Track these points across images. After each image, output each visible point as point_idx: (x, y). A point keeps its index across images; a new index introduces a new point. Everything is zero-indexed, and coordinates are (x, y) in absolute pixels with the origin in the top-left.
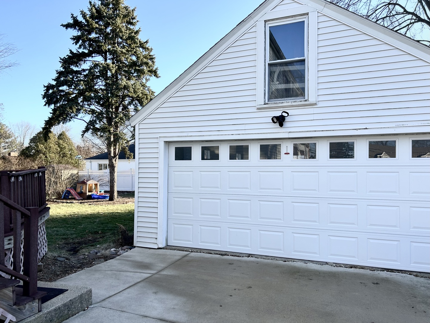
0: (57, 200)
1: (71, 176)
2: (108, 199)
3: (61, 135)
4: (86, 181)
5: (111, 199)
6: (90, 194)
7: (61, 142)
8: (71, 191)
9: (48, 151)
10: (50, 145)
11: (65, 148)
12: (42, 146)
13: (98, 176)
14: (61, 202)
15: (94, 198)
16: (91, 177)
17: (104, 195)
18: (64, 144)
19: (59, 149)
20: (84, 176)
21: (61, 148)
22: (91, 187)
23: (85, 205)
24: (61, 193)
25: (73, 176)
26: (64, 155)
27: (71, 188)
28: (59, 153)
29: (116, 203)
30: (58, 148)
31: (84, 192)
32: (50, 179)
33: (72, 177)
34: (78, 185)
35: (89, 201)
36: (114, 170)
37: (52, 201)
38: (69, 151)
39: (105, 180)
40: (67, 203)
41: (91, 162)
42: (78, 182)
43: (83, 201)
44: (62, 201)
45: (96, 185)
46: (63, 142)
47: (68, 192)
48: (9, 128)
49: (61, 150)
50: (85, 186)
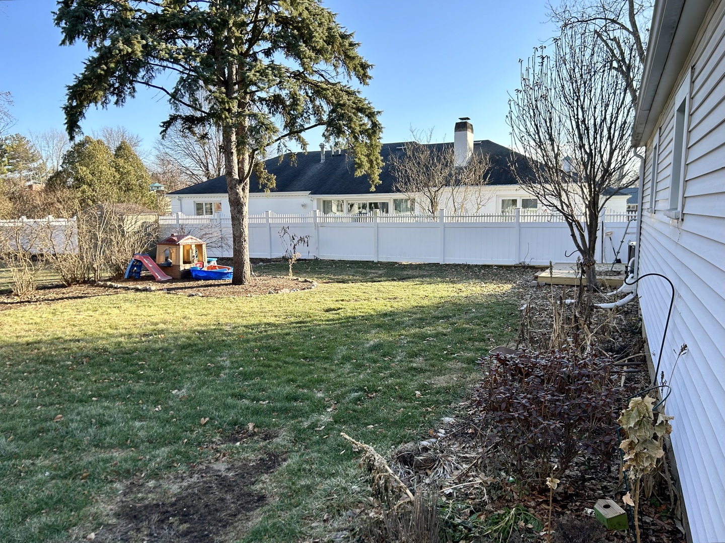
0: (113, 284)
1: (142, 226)
2: (230, 280)
3: (119, 149)
4: (175, 238)
5: (238, 280)
6: (188, 267)
7: (121, 162)
8: (146, 261)
9: (98, 180)
10: (100, 167)
11: (128, 173)
12: (85, 168)
13: (199, 226)
14: (124, 288)
15: (198, 279)
16: (186, 229)
17: (218, 270)
18: (126, 166)
19: (118, 176)
20: (170, 227)
21: (122, 174)
22: (188, 252)
23: (179, 296)
24: (122, 267)
25: (148, 227)
26: (128, 188)
27: (143, 253)
28: (119, 184)
29: (250, 289)
30: (116, 174)
31: (173, 263)
32: (95, 235)
33: (146, 230)
34: (160, 249)
35: (187, 284)
36: (240, 212)
37: (102, 286)
38: (137, 180)
39: (215, 234)
40: (137, 290)
41: (180, 199)
42: (159, 242)
43: (174, 285)
44: (124, 285)
45: (199, 247)
46: (125, 162)
47: (139, 265)
48: (31, 144)
49: (122, 179)
50: (174, 251)
